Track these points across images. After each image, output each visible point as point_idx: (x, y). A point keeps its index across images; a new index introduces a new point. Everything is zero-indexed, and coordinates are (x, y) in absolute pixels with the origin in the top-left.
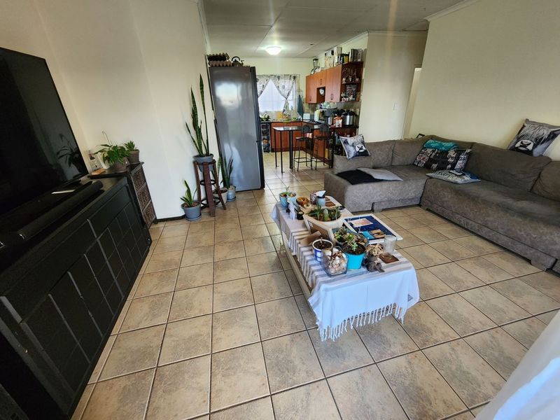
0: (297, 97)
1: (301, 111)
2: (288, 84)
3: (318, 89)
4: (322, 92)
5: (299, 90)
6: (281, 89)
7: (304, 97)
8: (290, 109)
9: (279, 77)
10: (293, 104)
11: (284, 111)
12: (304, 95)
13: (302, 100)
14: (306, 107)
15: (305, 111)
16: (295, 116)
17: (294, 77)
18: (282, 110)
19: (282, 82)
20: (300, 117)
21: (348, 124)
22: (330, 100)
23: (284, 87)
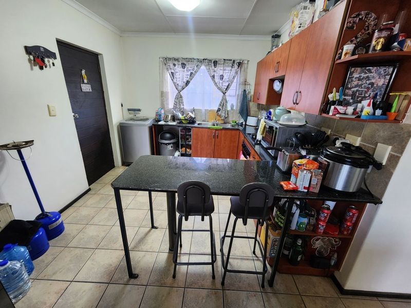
0: (240, 92)
1: (245, 111)
2: (228, 72)
3: (272, 81)
4: (277, 86)
5: (245, 83)
6: (217, 79)
7: (252, 93)
8: (229, 108)
9: (215, 63)
10: (233, 102)
11: (219, 110)
12: (251, 90)
13: (249, 96)
14: (253, 107)
15: (252, 113)
16: (235, 118)
17: (240, 64)
18: (216, 109)
19: (219, 70)
20: (242, 121)
21: (339, 187)
22: (291, 105)
23: (222, 77)
